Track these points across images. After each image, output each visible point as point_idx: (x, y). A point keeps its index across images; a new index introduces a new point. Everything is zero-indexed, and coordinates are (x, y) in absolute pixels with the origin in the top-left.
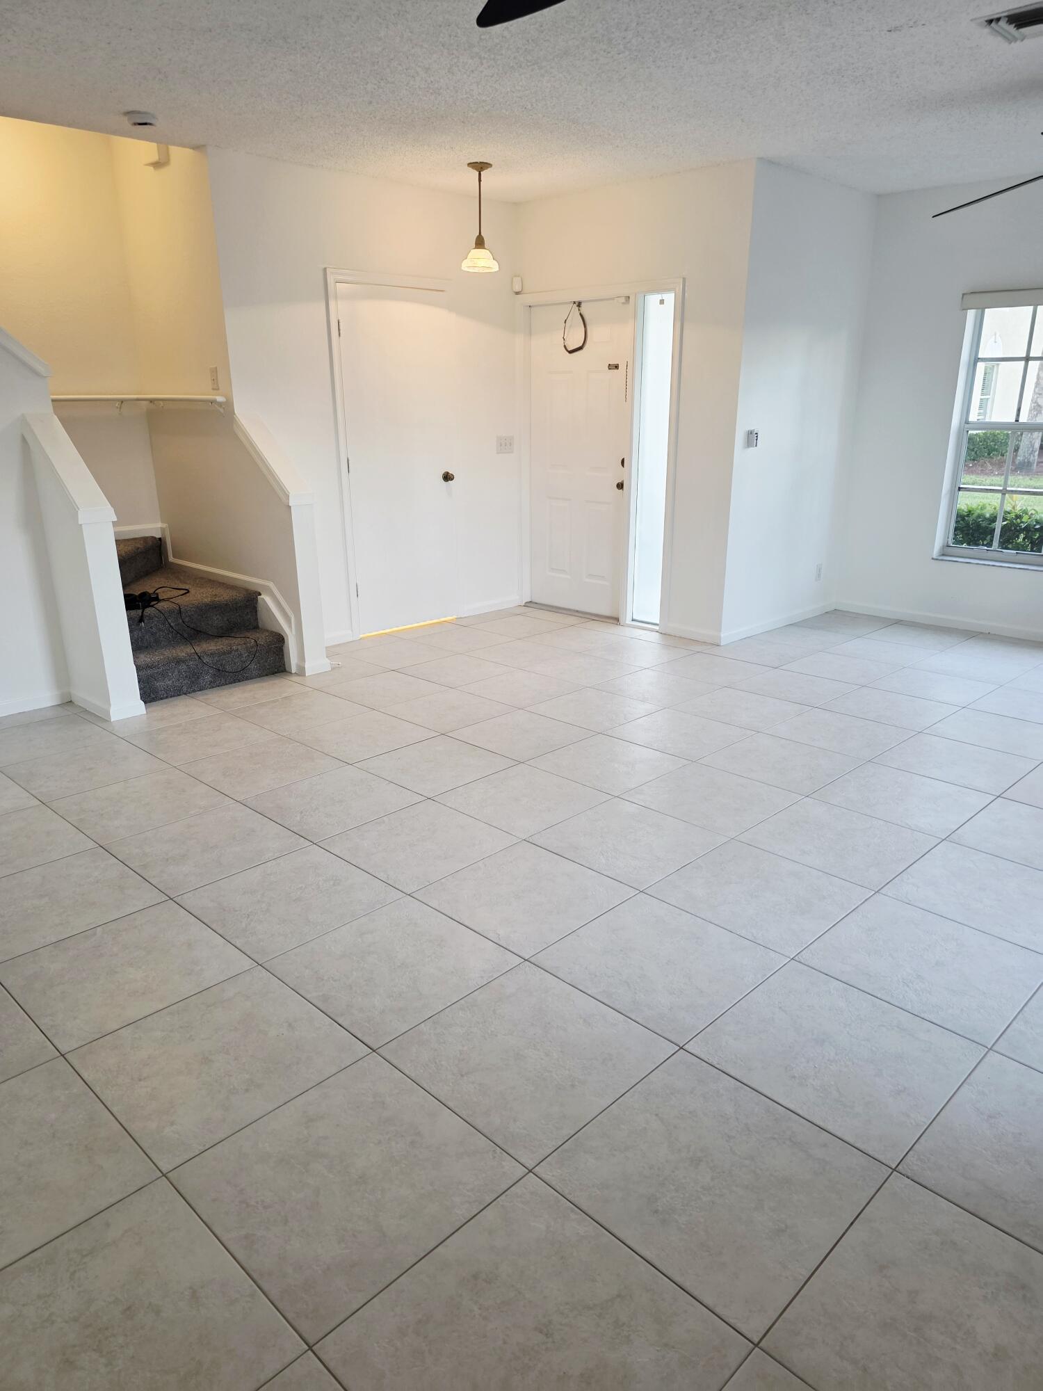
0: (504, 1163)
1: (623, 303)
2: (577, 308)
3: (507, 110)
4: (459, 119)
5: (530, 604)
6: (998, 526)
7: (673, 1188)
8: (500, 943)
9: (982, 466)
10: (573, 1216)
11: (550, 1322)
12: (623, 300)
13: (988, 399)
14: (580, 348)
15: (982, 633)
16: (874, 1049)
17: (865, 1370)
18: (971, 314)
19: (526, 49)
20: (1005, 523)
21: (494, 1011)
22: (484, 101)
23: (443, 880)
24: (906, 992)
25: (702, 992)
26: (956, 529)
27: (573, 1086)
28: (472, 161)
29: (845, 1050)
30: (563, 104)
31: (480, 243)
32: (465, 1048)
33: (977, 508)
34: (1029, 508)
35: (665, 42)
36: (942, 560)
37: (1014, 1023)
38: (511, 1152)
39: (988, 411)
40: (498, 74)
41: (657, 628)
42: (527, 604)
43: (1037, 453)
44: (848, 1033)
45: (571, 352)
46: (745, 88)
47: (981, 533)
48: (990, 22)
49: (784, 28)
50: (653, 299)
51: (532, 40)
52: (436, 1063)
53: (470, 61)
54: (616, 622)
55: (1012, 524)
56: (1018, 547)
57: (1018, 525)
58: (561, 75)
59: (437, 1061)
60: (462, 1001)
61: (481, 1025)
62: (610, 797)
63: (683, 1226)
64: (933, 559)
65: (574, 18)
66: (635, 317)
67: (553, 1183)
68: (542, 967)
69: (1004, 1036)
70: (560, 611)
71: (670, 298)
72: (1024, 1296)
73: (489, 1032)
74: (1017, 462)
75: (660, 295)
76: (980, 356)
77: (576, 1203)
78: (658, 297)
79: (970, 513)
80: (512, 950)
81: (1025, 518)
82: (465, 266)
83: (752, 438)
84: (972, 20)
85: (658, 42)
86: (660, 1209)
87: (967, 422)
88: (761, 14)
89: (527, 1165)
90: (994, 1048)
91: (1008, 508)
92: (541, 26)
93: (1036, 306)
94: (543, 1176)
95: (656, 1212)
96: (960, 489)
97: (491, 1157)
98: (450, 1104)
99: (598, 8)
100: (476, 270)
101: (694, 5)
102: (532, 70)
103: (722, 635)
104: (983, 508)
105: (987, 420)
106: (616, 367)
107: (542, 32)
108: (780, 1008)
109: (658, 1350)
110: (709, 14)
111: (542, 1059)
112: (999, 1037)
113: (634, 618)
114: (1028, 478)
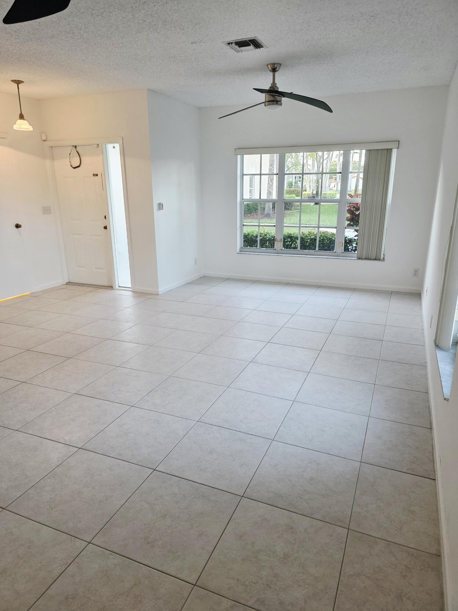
0: (76, 543)
1: (96, 147)
2: (75, 148)
3: (28, 58)
4: (4, 60)
5: (69, 283)
6: (259, 239)
7: (155, 530)
8: (66, 443)
9: (253, 216)
10: (111, 557)
11: (104, 607)
12: (96, 146)
13: (252, 189)
14: (79, 166)
15: (258, 281)
16: (231, 450)
17: (238, 580)
18: (239, 157)
19: (33, 32)
20: (261, 238)
21: (66, 475)
22: (15, 53)
23: (34, 420)
24: (242, 425)
25: (162, 444)
26: (244, 241)
27: (107, 499)
28: (13, 80)
29: (221, 453)
30: (55, 58)
31: (22, 117)
32: (53, 496)
33: (251, 233)
34: (269, 232)
35: (99, 37)
36: (240, 253)
37: (280, 428)
38: (79, 537)
39: (253, 194)
40: (21, 42)
41: (130, 289)
42: (67, 284)
43: (271, 210)
44: (221, 446)
45: (74, 168)
46: (137, 60)
47: (254, 242)
48: (229, 44)
49: (149, 37)
50: (110, 146)
51: (36, 29)
52: (38, 506)
53: (6, 35)
54: (111, 288)
55: (263, 238)
56: (266, 247)
57: (265, 238)
58: (52, 46)
59: (38, 505)
60: (49, 475)
61: (60, 484)
62: (115, 367)
63: (161, 546)
64: (237, 253)
65: (54, 22)
66: (103, 153)
67: (101, 545)
68: (87, 449)
69: (277, 434)
70: (85, 285)
71: (117, 146)
72: (292, 531)
73: (64, 485)
74: (265, 214)
75: (113, 144)
76: (244, 173)
77: (112, 550)
78: (112, 145)
79: (248, 234)
80: (72, 445)
81: (268, 236)
82: (15, 127)
83: (160, 206)
84: (222, 42)
85: (96, 36)
86: (150, 541)
87: (243, 199)
88: (139, 30)
89: (88, 541)
90: (274, 439)
91: (262, 232)
92: (39, 23)
93: (261, 154)
94: (96, 543)
95: (149, 543)
96: (243, 225)
97: (70, 542)
98: (47, 524)
99: (66, 19)
100: (21, 130)
101: (109, 23)
102: (38, 42)
103: (159, 290)
104: (253, 232)
105: (253, 198)
106: (97, 175)
107: (40, 26)
108: (194, 443)
109: (154, 602)
110: (116, 27)
111: (91, 491)
112: (276, 435)
113: (120, 286)
114: (269, 220)
